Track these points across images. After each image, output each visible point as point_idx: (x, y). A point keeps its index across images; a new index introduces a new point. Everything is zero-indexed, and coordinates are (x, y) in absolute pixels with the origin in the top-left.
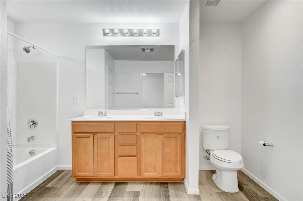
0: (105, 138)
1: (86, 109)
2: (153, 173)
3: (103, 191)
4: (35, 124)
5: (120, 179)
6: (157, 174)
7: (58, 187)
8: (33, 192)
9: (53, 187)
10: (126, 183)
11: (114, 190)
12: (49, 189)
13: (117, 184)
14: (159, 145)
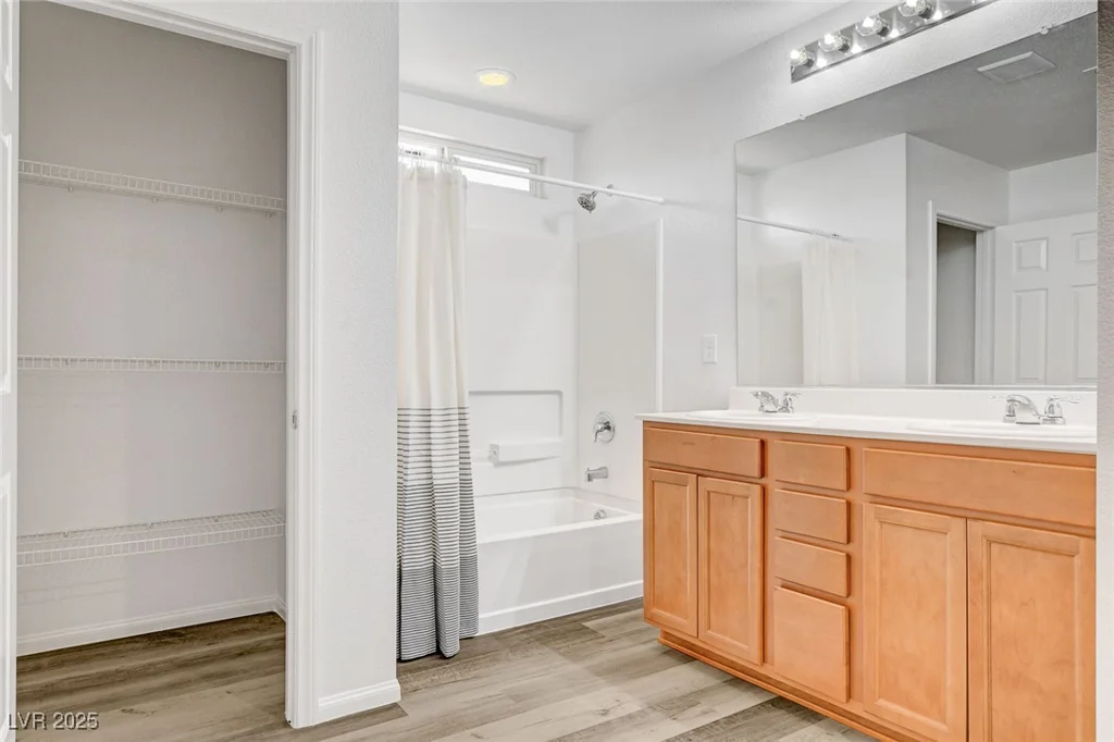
0: (733, 496)
1: (738, 385)
2: (925, 714)
3: (702, 701)
4: (608, 428)
5: (793, 691)
6: (943, 727)
7: (603, 637)
8: (545, 624)
9: (594, 632)
10: (811, 716)
11: (739, 716)
12: (583, 631)
13: (780, 703)
14: (952, 575)
